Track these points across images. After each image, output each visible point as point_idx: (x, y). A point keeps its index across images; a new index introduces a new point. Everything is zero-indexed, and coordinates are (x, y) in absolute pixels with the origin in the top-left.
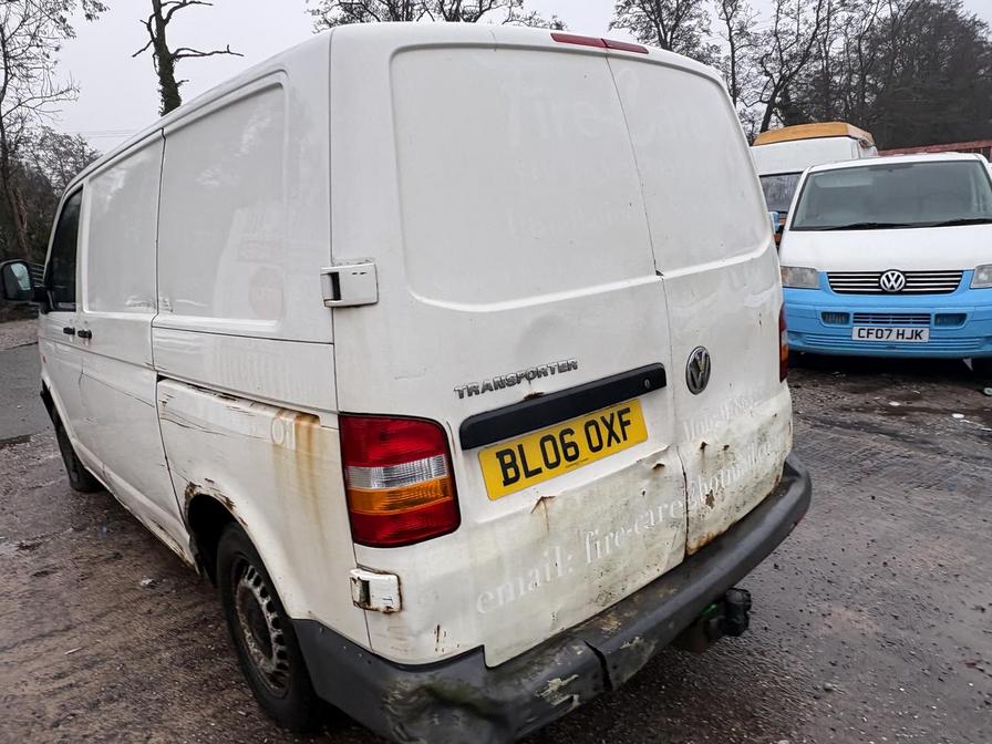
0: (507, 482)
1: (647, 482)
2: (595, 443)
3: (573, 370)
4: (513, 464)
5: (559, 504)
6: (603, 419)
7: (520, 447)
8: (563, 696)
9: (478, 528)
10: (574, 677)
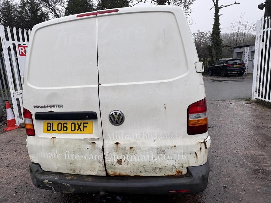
0: (48, 130)
1: (90, 146)
2: (73, 129)
3: (62, 108)
4: (50, 127)
5: (57, 140)
6: (78, 123)
7: (53, 123)
8: (49, 185)
9: (39, 137)
10: (51, 183)
